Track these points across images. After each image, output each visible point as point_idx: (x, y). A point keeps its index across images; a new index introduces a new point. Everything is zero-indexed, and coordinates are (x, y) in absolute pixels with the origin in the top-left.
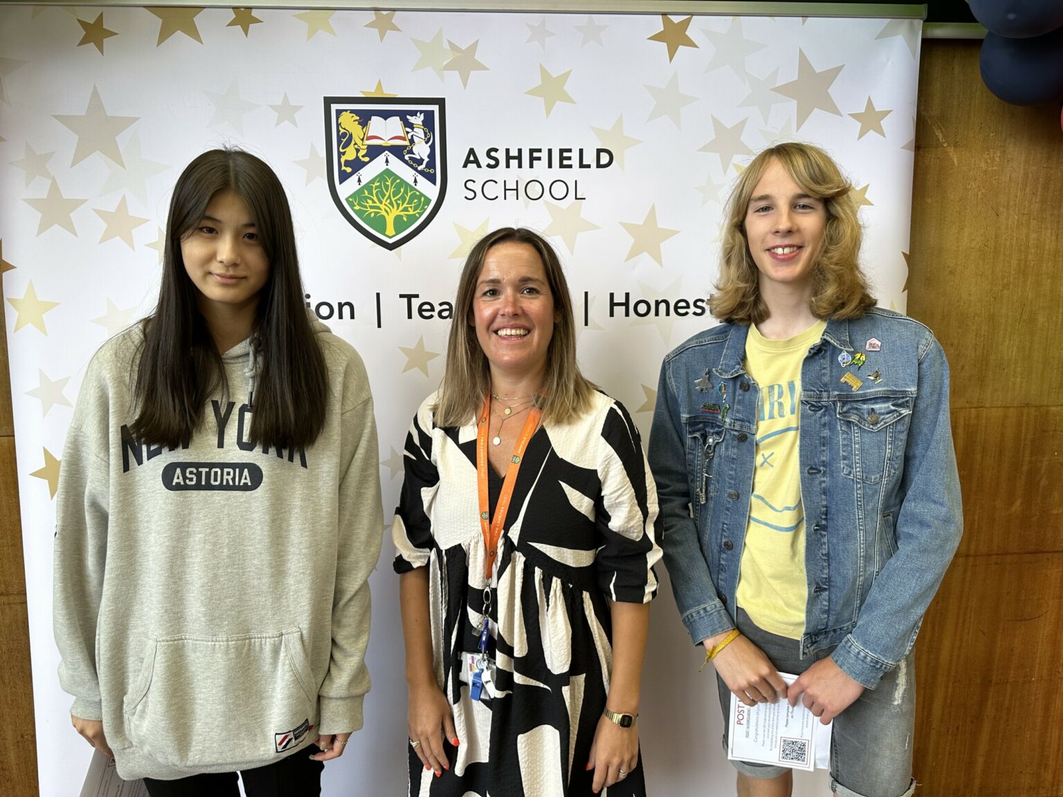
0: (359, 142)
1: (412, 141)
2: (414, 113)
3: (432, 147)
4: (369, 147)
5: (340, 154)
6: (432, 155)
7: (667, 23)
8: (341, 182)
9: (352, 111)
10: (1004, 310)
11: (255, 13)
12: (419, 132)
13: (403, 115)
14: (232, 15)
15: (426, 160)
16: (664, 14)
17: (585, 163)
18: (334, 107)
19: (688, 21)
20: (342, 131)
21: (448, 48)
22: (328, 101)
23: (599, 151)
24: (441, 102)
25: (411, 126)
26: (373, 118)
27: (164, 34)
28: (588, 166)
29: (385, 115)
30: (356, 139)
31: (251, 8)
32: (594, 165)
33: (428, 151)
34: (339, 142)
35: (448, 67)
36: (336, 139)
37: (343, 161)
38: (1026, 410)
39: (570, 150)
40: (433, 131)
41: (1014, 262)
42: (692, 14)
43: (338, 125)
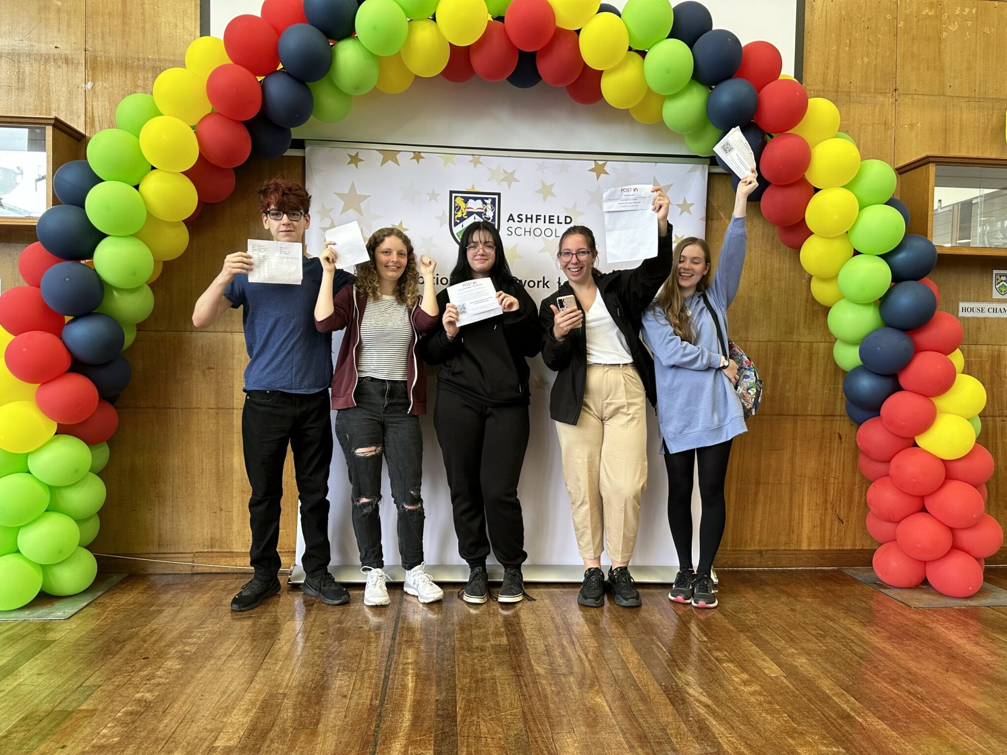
0: (463, 210)
1: (486, 210)
2: (487, 199)
3: (494, 213)
4: (468, 212)
5: (455, 215)
6: (494, 216)
7: (596, 164)
8: (455, 226)
9: (461, 197)
10: (755, 295)
11: (422, 154)
12: (489, 207)
13: (482, 199)
14: (412, 155)
15: (491, 218)
16: (595, 160)
17: (560, 221)
18: (454, 195)
19: (605, 163)
20: (456, 205)
21: (503, 172)
22: (451, 192)
23: (566, 217)
24: (499, 194)
25: (486, 204)
26: (470, 200)
27: (384, 162)
28: (561, 223)
29: (475, 199)
30: (462, 208)
31: (420, 152)
32: (564, 222)
33: (492, 214)
34: (455, 209)
35: (503, 180)
36: (453, 208)
37: (456, 217)
38: (769, 343)
39: (553, 216)
40: (495, 206)
41: (760, 273)
42: (607, 161)
43: (455, 202)
